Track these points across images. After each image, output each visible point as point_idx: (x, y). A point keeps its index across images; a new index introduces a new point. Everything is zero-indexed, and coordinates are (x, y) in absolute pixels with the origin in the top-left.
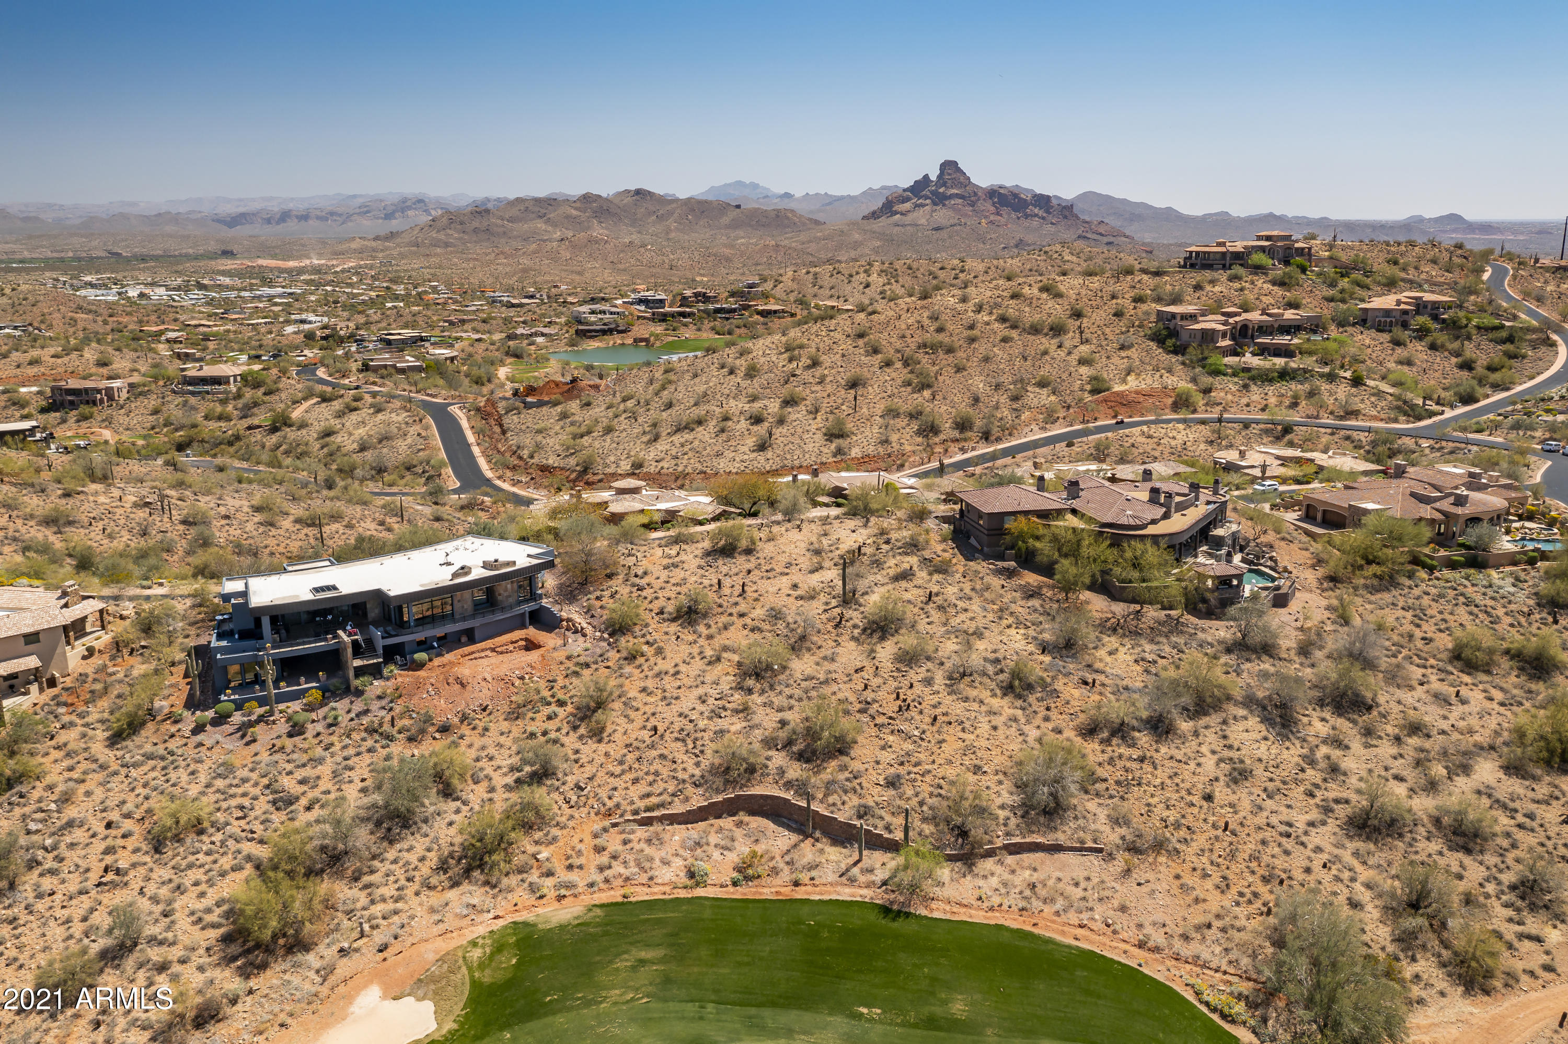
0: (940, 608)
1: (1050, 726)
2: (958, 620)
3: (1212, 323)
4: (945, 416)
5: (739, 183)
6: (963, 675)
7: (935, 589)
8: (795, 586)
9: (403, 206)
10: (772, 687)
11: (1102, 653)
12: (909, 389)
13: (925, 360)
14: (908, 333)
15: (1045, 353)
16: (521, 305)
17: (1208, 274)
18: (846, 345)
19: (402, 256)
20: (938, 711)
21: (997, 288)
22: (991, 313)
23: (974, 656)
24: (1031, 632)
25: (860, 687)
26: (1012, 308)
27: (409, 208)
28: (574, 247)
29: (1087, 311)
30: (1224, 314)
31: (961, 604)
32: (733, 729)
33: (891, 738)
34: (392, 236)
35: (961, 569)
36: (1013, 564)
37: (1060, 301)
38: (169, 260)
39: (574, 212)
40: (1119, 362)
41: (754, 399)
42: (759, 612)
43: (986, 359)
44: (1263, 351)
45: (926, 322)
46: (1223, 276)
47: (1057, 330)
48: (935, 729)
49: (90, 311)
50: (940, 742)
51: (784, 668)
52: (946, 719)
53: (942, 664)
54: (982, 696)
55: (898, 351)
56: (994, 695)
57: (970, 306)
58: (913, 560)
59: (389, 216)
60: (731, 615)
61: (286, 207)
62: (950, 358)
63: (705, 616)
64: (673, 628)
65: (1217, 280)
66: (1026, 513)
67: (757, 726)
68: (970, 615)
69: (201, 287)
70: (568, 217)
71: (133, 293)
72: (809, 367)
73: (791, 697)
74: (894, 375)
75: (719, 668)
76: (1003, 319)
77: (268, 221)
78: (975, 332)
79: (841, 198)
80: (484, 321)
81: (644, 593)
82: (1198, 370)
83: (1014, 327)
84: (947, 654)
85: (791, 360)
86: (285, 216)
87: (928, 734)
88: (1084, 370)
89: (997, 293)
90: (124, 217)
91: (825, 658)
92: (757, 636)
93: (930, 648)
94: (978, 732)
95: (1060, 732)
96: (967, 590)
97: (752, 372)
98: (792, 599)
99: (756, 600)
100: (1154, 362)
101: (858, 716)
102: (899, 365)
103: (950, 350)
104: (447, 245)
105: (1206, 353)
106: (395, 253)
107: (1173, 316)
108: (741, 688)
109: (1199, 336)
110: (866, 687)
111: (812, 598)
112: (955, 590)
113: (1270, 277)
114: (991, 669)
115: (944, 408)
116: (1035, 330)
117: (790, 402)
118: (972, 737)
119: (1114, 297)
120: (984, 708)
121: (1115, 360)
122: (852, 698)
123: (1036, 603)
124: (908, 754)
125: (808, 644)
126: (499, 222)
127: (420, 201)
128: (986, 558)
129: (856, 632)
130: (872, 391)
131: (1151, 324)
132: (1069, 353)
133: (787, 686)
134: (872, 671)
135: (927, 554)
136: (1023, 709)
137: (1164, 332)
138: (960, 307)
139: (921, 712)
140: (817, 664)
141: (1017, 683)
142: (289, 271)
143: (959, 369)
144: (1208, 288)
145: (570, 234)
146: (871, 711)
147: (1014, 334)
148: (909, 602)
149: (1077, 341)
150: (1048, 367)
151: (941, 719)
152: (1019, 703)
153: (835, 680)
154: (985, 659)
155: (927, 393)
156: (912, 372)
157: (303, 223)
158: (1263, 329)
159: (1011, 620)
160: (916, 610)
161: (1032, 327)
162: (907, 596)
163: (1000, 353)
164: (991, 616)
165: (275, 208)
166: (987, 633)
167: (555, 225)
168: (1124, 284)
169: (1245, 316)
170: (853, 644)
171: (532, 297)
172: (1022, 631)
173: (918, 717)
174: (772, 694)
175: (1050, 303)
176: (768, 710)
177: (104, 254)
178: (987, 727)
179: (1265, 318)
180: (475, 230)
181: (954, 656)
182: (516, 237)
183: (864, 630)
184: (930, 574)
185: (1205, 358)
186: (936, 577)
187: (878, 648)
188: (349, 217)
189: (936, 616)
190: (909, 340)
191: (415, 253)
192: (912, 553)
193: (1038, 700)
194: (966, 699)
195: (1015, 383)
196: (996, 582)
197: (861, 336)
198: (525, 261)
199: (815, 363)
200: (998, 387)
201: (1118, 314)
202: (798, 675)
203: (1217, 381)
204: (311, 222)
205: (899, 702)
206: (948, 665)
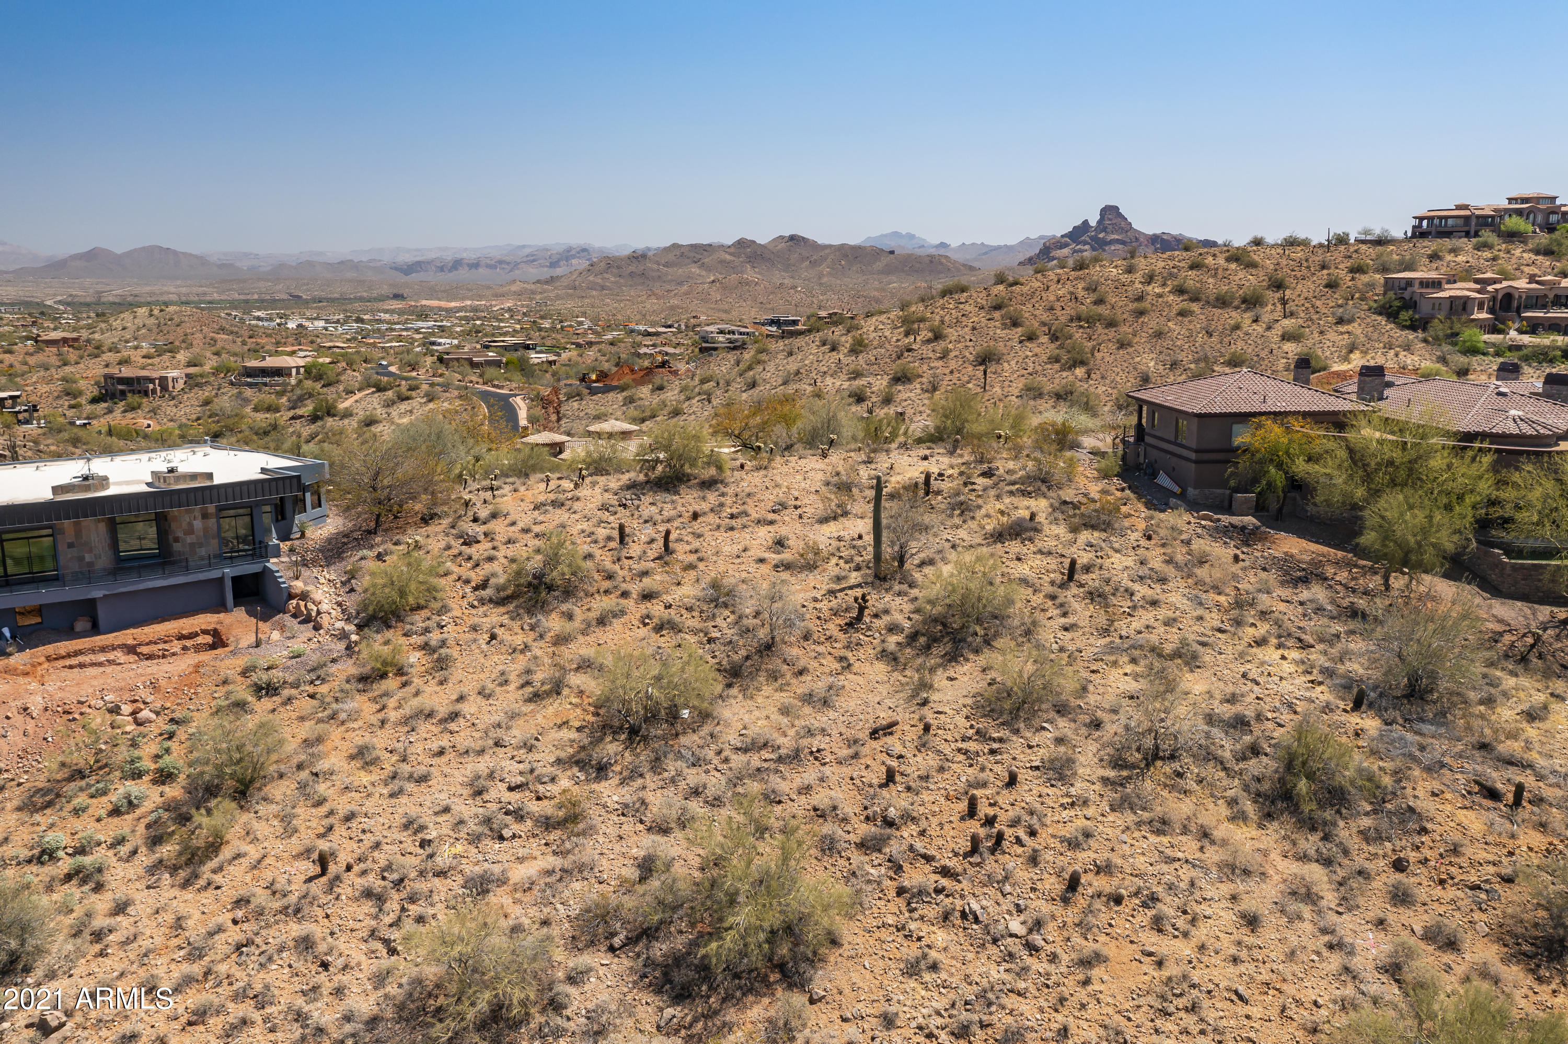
0: (1095, 596)
1: (1419, 920)
2: (1136, 624)
3: (1462, 290)
4: (1104, 398)
5: (896, 234)
6: (1153, 757)
7: (1084, 558)
8: (780, 543)
9: (568, 254)
10: (656, 765)
11: (1506, 714)
12: (1057, 366)
13: (1078, 335)
14: (1058, 305)
15: (1237, 327)
16: (657, 334)
17: (1447, 243)
18: (980, 318)
19: (558, 297)
20: (1084, 857)
21: (1172, 258)
22: (1164, 285)
23: (1181, 710)
24: (1316, 656)
25: (876, 776)
26: (1191, 279)
27: (574, 257)
28: (725, 288)
29: (1290, 281)
30: (1477, 281)
31: (1141, 590)
32: (520, 873)
33: (941, 937)
34: (552, 280)
35: (1142, 525)
36: (1250, 520)
37: (1254, 271)
38: (340, 302)
39: (728, 257)
40: (1336, 338)
41: (856, 375)
42: (688, 591)
43: (1159, 335)
44: (1533, 328)
45: (1081, 293)
46: (1467, 244)
47: (1251, 302)
48: (1071, 915)
49: (232, 333)
50: (1086, 963)
51: (705, 716)
52: (1101, 883)
53: (1097, 725)
54: (1206, 819)
55: (1044, 324)
56: (1239, 817)
57: (1138, 276)
58: (1041, 505)
59: (554, 265)
60: (625, 594)
61: (458, 256)
62: (1111, 333)
63: (568, 592)
64: (494, 617)
65: (1461, 249)
66: (1277, 416)
67: (581, 869)
68: (1163, 613)
69: (359, 320)
70: (722, 262)
71: (292, 325)
72: (929, 341)
73: (696, 792)
74: (1037, 350)
75: (552, 709)
76: (1180, 291)
77: (442, 269)
78: (1146, 305)
79: (998, 248)
80: (612, 344)
81: (472, 550)
82: (1446, 348)
83: (1195, 299)
84: (1110, 700)
85: (907, 334)
86: (457, 264)
87: (1051, 930)
88: (1290, 348)
89: (1171, 264)
90: (310, 264)
91: (808, 698)
92: (666, 641)
93: (1067, 684)
94: (1201, 933)
95: (1451, 945)
96: (1156, 562)
97: (858, 348)
98: (765, 569)
99: (691, 567)
100: (1385, 339)
101: (857, 858)
102: (1044, 339)
103: (1111, 324)
104: (603, 288)
105: (1457, 327)
106: (552, 295)
107: (1409, 282)
108: (581, 764)
109: (1446, 306)
110: (890, 777)
111: (811, 567)
112: (1129, 562)
113: (1530, 246)
114: (1227, 746)
115: (1101, 389)
116: (1222, 302)
117: (901, 378)
118: (1185, 949)
119: (1323, 267)
120: (1213, 855)
121: (1331, 335)
122: (850, 807)
123: (1317, 593)
124: (985, 998)
125: (775, 663)
126: (655, 266)
127: (584, 250)
128: (1193, 506)
129: (893, 640)
130: (1009, 367)
131: (1377, 295)
132: (1269, 328)
133: (695, 763)
134: (913, 734)
135: (1068, 494)
136: (1327, 862)
137: (1397, 303)
138: (1125, 278)
139: (1034, 860)
140: (785, 711)
141: (1303, 785)
142: (447, 310)
143: (1122, 345)
144: (1449, 257)
145: (720, 277)
146: (894, 848)
147: (1195, 307)
148: (1024, 581)
149: (1277, 315)
150: (1240, 344)
151: (1094, 883)
152: (1310, 843)
153: (817, 755)
154: (1210, 719)
155: (1080, 372)
156: (1061, 347)
157: (473, 270)
158: (1536, 301)
159: (1263, 629)
160: (1037, 599)
161: (1217, 299)
162: (1023, 570)
163: (1177, 328)
164: (1214, 619)
165: (449, 257)
166: (1207, 656)
167: (709, 269)
168: (1336, 254)
169: (1505, 284)
170: (881, 667)
171: (670, 326)
172: (1294, 654)
173: (1023, 875)
174: (651, 780)
175: (1241, 274)
176: (629, 825)
177: (285, 297)
178: (1227, 917)
179: (1534, 286)
180: (632, 275)
181: (1128, 709)
182: (670, 281)
183: (913, 637)
184: (1074, 530)
185: (1457, 334)
186: (1085, 536)
187: (940, 679)
188: (517, 264)
189: (1082, 611)
190: (1059, 313)
191: (571, 295)
192: (1038, 493)
193: (1364, 834)
194: (1162, 826)
195: (1196, 361)
196: (1222, 552)
197: (997, 307)
198: (675, 302)
199: (938, 336)
200: (1174, 365)
201: (1332, 285)
202: (732, 737)
203: (1475, 362)
204: (481, 270)
205: (974, 827)
206: (1112, 728)
